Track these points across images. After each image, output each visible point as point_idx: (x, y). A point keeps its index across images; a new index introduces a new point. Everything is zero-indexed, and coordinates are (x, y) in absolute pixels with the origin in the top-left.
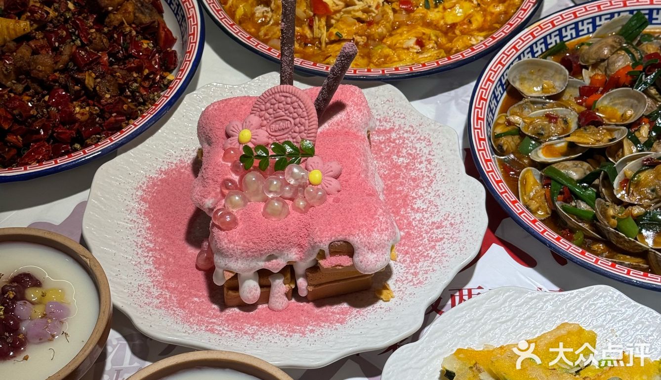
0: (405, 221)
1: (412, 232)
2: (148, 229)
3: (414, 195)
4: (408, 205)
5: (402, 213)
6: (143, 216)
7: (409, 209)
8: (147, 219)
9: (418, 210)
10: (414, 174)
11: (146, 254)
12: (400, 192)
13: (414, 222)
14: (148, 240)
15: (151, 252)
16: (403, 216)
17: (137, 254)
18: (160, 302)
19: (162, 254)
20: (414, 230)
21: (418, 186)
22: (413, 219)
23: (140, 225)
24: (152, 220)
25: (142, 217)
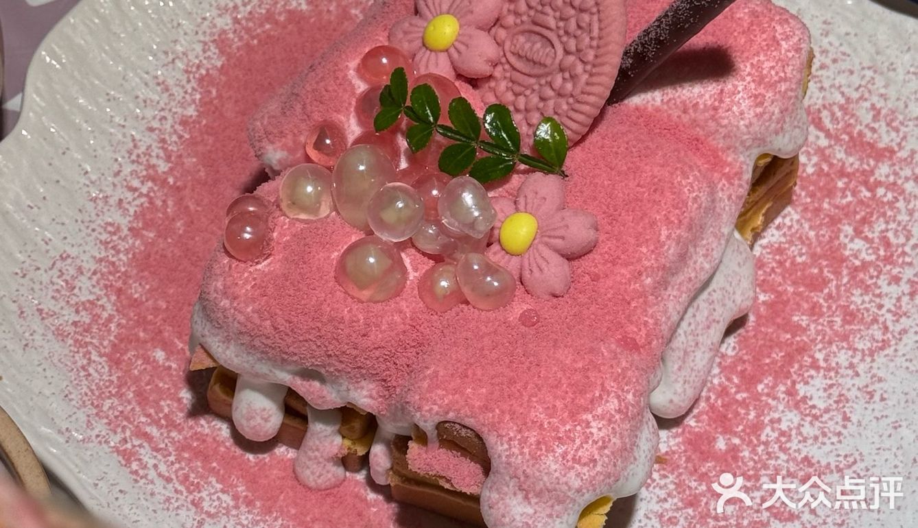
0: (752, 415)
1: (746, 454)
2: (184, 122)
3: (820, 356)
4: (788, 375)
5: (760, 387)
6: (194, 84)
7: (782, 388)
8: (198, 96)
9: (798, 403)
10: (858, 300)
11: (136, 183)
12: (797, 329)
13: (768, 430)
14: (165, 150)
15: (150, 184)
16: (756, 397)
17: (117, 174)
18: (75, 324)
19: (170, 203)
20: (754, 451)
21: (845, 338)
22: (772, 421)
23: (173, 104)
24: (206, 104)
25: (189, 88)
